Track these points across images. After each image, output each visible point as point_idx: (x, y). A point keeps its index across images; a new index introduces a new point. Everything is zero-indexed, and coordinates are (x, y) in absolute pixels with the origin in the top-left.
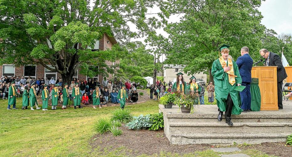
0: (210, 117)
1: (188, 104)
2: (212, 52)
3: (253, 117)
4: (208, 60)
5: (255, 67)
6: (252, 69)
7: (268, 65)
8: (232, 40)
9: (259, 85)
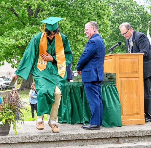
0: (43, 139)
1: (6, 120)
2: (28, 28)
3: (108, 137)
4: (21, 41)
5: (110, 54)
6: (105, 58)
7: (131, 52)
8: (63, 4)
9: (118, 85)
